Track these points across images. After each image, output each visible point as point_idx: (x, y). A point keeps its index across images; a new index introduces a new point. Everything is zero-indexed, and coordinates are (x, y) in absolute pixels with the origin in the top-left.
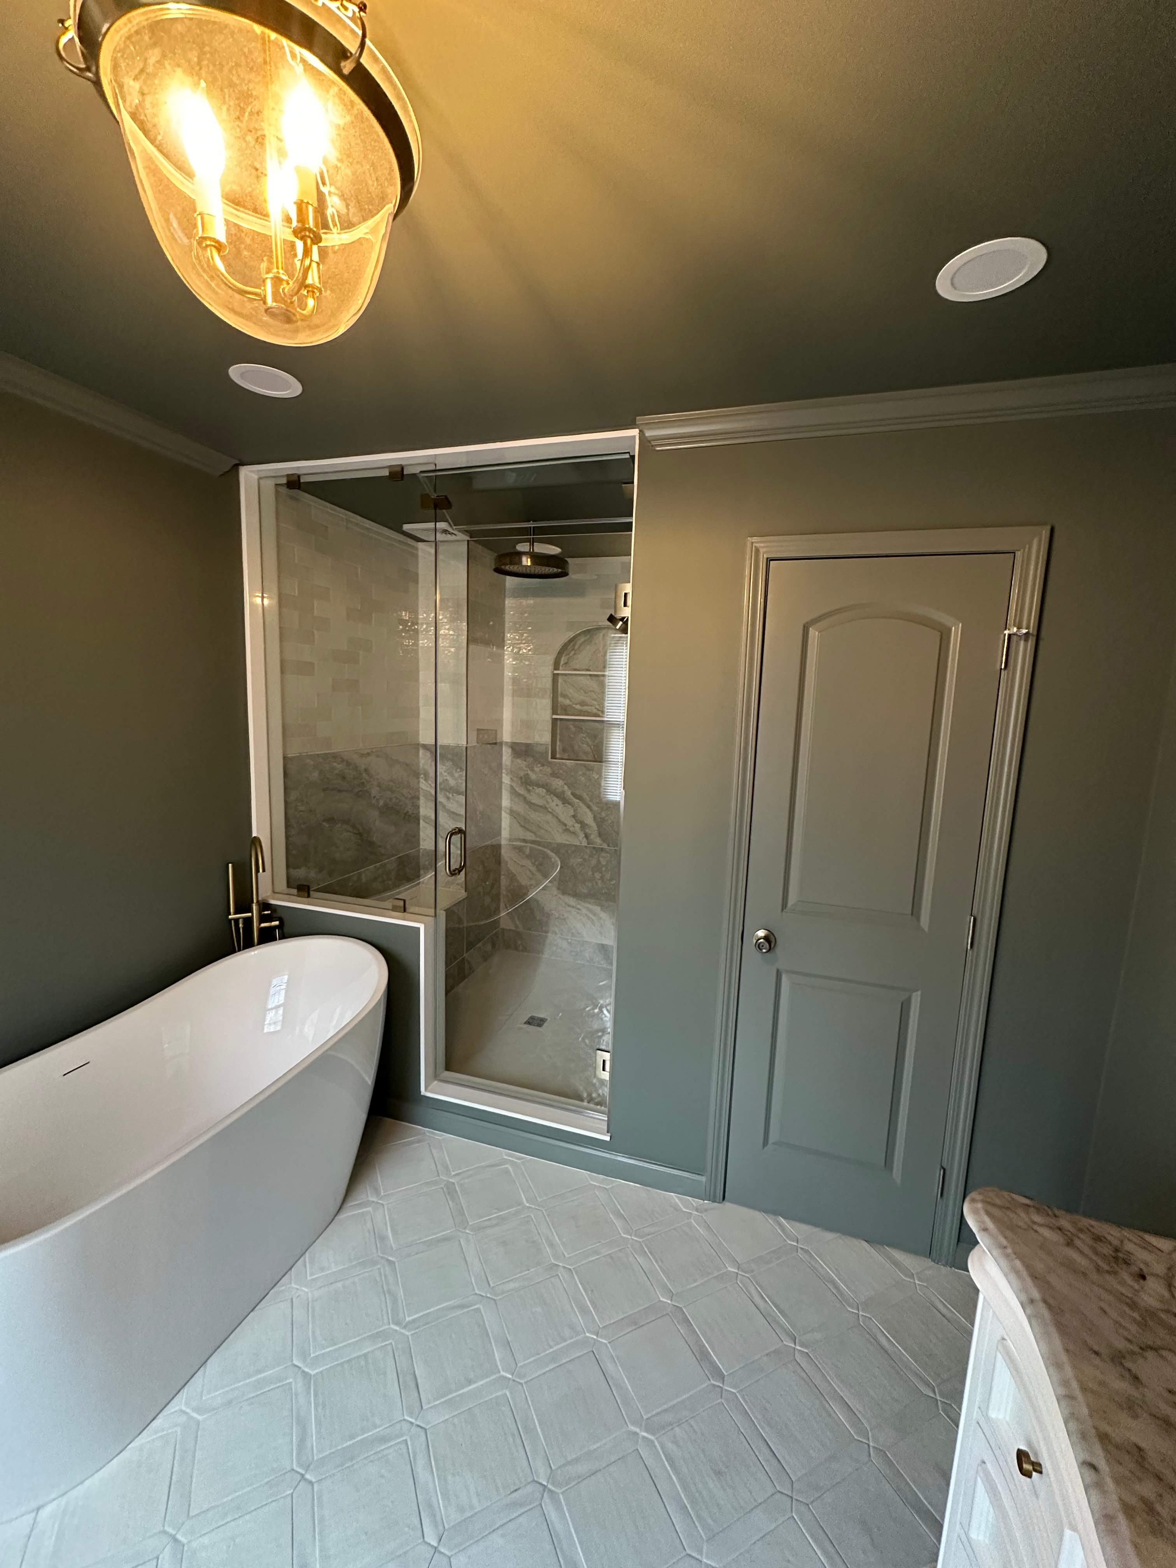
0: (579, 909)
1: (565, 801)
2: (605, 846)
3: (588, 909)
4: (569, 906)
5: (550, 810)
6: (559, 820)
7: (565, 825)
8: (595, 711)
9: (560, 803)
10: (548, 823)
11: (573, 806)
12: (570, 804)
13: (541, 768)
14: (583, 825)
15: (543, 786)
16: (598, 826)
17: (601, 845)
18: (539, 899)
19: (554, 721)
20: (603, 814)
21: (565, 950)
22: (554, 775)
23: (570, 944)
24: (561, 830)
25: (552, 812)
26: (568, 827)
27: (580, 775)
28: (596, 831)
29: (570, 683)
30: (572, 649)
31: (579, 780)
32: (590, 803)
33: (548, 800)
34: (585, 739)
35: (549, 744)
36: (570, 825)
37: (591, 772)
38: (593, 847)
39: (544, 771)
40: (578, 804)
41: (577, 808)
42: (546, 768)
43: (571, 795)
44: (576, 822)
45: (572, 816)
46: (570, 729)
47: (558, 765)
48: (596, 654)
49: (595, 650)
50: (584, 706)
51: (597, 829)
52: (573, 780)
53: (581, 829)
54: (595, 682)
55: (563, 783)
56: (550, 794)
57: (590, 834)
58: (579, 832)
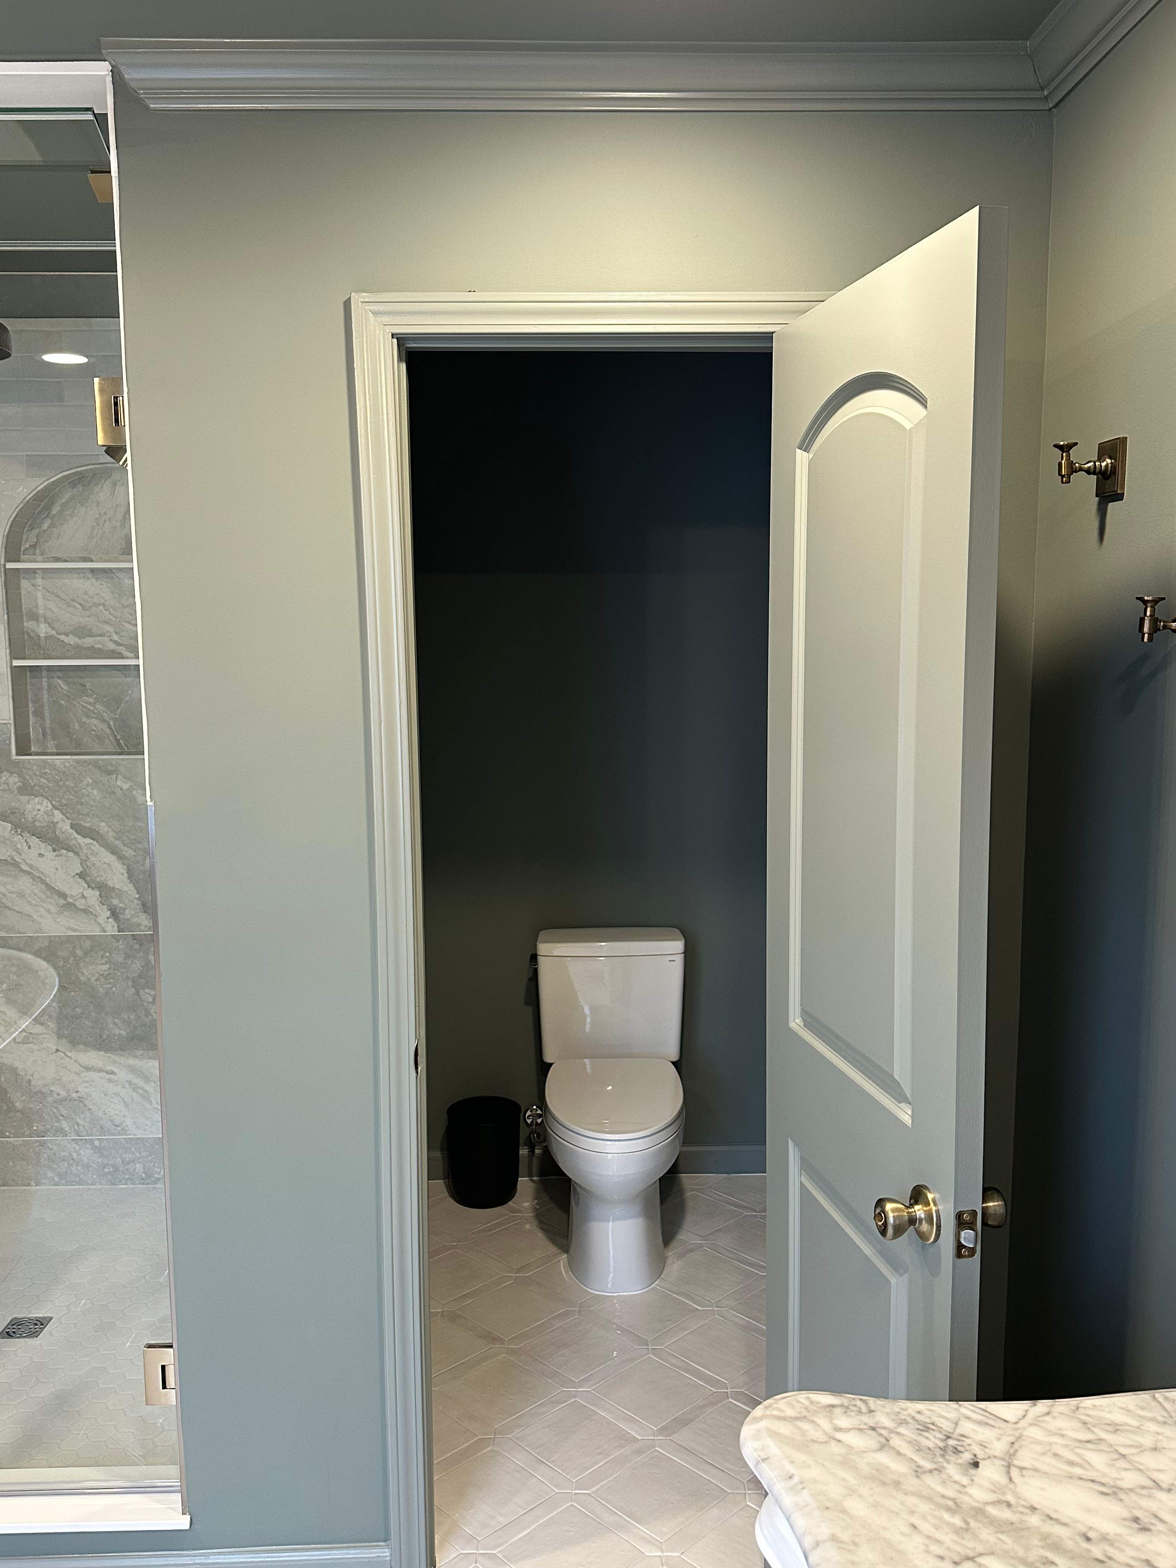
0: (113, 1073)
1: (58, 844)
3: (132, 1069)
4: (88, 1069)
5: (24, 867)
6: (49, 887)
7: (64, 896)
8: (112, 646)
9: (44, 848)
10: (21, 895)
11: (77, 854)
12: (69, 849)
14: (105, 891)
16: (138, 891)
18: (16, 1064)
19: (18, 674)
21: (88, 1167)
22: (26, 789)
23: (98, 1150)
24: (53, 909)
25: (32, 871)
26: (70, 900)
27: (87, 786)
28: (136, 901)
29: (47, 590)
30: (45, 515)
31: (88, 796)
32: (116, 843)
33: (19, 846)
34: (94, 707)
35: (10, 724)
36: (74, 894)
37: (114, 777)
38: (132, 935)
39: (4, 783)
40: (90, 848)
41: (87, 857)
42: (7, 776)
43: (71, 831)
44: (89, 887)
45: (77, 874)
46: (58, 687)
47: (35, 768)
48: (101, 524)
49: (98, 516)
50: (84, 638)
51: (138, 896)
52: (73, 798)
53: (100, 900)
54: (105, 584)
55: (50, 806)
56: (21, 832)
57: (121, 908)
58: (97, 908)
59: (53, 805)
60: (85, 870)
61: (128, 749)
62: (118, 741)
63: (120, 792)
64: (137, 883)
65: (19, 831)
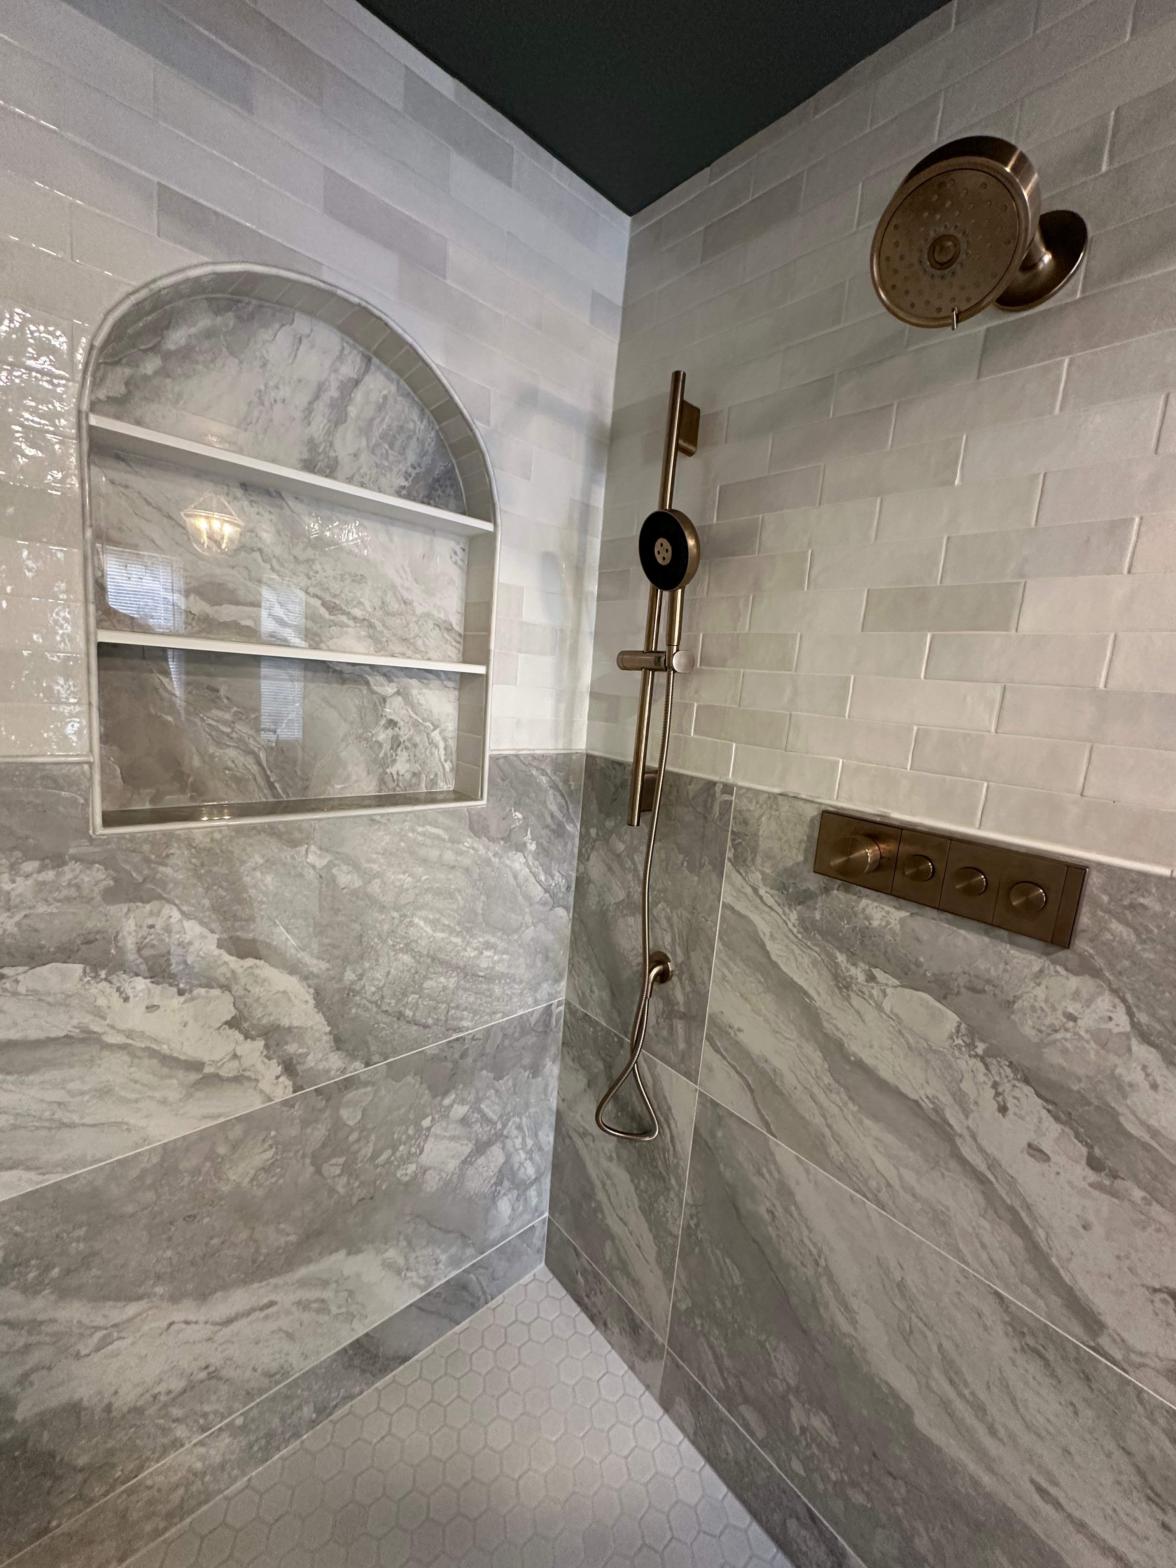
0: (272, 1304)
1: (188, 980)
2: (358, 1068)
3: (303, 1283)
4: (228, 1322)
5: (113, 1039)
7: (196, 1066)
9: (160, 994)
11: (228, 989)
12: (212, 984)
14: (274, 1036)
15: (66, 954)
17: (343, 1072)
19: (106, 658)
23: (241, 1430)
24: (173, 1095)
25: (130, 1042)
26: (208, 1070)
27: (254, 869)
28: (325, 1038)
29: (145, 500)
30: (150, 345)
31: (255, 886)
32: (299, 956)
33: (101, 1002)
34: (233, 729)
35: (91, 764)
36: (217, 1057)
37: (302, 849)
38: (316, 1090)
39: (69, 885)
40: (253, 974)
41: (246, 989)
42: (78, 870)
43: (217, 952)
44: (246, 1038)
45: (226, 1023)
46: (161, 690)
47: (146, 848)
48: (267, 403)
49: (262, 388)
50: (221, 604)
51: (328, 1029)
52: (224, 894)
53: (265, 1053)
54: (266, 515)
55: (177, 916)
56: (108, 975)
57: (300, 1055)
58: (260, 1067)
59: (183, 913)
60: (240, 1012)
61: (288, 796)
62: (271, 786)
63: (312, 872)
64: (329, 1009)
65: (103, 973)
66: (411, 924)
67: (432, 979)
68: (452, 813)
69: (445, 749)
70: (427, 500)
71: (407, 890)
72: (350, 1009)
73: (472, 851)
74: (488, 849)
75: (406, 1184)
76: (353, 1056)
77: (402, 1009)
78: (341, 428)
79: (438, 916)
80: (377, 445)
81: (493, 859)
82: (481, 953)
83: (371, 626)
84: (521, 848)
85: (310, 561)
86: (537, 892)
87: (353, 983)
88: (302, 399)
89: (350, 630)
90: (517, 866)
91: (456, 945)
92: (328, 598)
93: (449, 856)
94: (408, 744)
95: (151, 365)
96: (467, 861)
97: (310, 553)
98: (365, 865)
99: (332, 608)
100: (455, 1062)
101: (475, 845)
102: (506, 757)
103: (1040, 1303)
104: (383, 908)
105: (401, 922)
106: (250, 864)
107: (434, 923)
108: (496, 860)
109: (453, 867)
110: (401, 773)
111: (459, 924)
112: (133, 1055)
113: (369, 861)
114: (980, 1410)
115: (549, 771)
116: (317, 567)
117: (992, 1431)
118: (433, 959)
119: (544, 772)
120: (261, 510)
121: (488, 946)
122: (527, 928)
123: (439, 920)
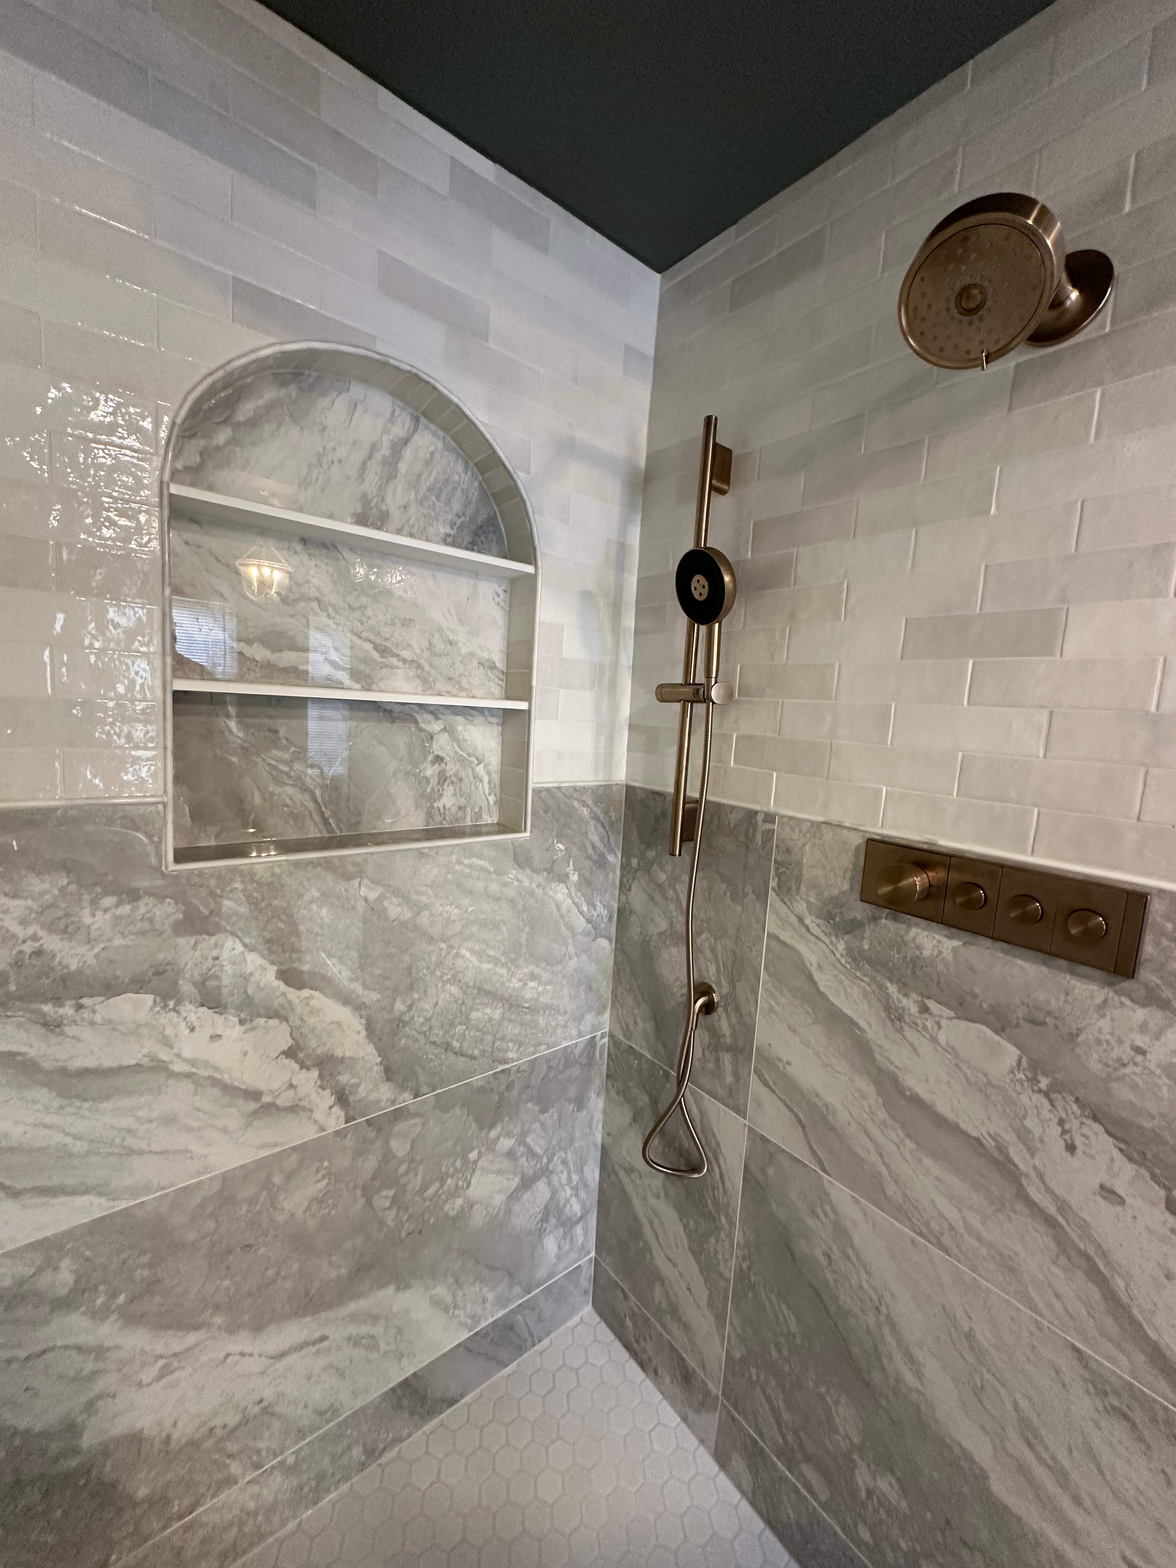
0: (323, 1339)
2: (407, 1099)
4: (281, 1355)
5: (179, 1068)
7: (254, 1095)
9: (223, 1023)
11: (286, 1019)
12: (271, 1014)
13: (126, 909)
14: (328, 1066)
15: (138, 985)
16: (381, 1052)
17: (393, 1102)
20: (400, 1006)
23: (292, 1469)
24: (230, 1124)
25: (194, 1070)
26: (267, 1099)
27: (311, 902)
28: (376, 1069)
29: (216, 558)
30: (222, 419)
31: (311, 919)
32: (352, 986)
33: (169, 1032)
34: (291, 769)
35: (165, 805)
36: (275, 1086)
37: (356, 883)
38: (367, 1120)
39: (143, 918)
40: (309, 1005)
41: (302, 1020)
42: (151, 906)
43: (276, 983)
44: (301, 1068)
45: (283, 1053)
46: (226, 733)
47: (213, 883)
48: (325, 466)
49: (321, 451)
50: (280, 651)
51: (379, 1059)
52: (283, 926)
53: (319, 1082)
54: (323, 567)
55: (240, 948)
56: (176, 1005)
57: (352, 1086)
58: (314, 1096)
59: (245, 945)
60: (297, 1042)
61: (341, 830)
62: (326, 821)
63: (365, 904)
64: (380, 1040)
65: (171, 1004)
66: (458, 955)
67: (478, 1010)
68: (497, 845)
69: (489, 782)
70: (471, 547)
71: (454, 921)
72: (400, 1040)
73: (516, 883)
74: (531, 880)
75: (455, 1219)
76: (402, 1088)
77: (450, 1040)
78: (392, 484)
79: (484, 947)
80: (425, 497)
81: (537, 890)
82: (526, 984)
83: (419, 667)
84: (563, 879)
85: (363, 608)
86: (580, 923)
87: (403, 1014)
88: (357, 458)
89: (400, 671)
90: (560, 897)
91: (502, 976)
92: (379, 641)
93: (494, 887)
94: (454, 779)
95: (222, 436)
96: (510, 893)
97: (363, 600)
98: (414, 897)
99: (383, 651)
100: (501, 1095)
101: (519, 877)
102: (548, 790)
103: (1123, 1359)
104: (431, 940)
105: (448, 953)
106: (307, 898)
107: (480, 955)
108: (539, 892)
109: (499, 899)
110: (448, 807)
111: (504, 954)
112: (196, 1083)
113: (417, 893)
114: (1062, 1477)
115: (590, 803)
116: (369, 612)
117: (1077, 1501)
118: (479, 990)
119: (584, 804)
120: (319, 563)
121: (533, 977)
122: (571, 958)
123: (485, 951)
